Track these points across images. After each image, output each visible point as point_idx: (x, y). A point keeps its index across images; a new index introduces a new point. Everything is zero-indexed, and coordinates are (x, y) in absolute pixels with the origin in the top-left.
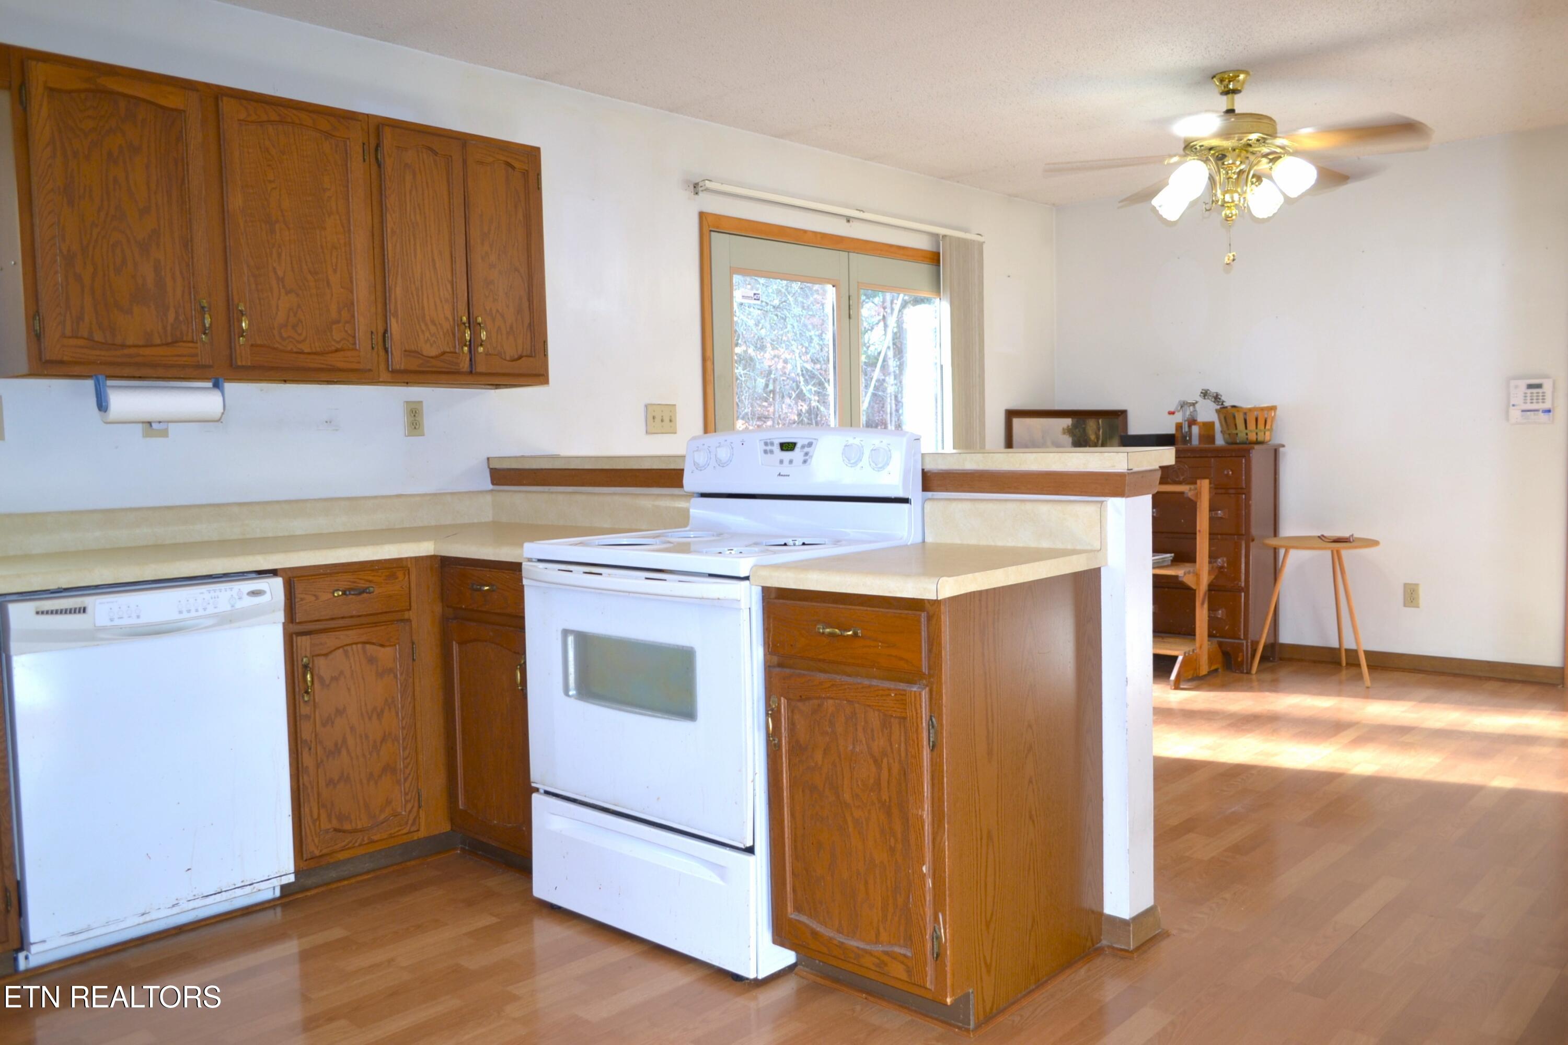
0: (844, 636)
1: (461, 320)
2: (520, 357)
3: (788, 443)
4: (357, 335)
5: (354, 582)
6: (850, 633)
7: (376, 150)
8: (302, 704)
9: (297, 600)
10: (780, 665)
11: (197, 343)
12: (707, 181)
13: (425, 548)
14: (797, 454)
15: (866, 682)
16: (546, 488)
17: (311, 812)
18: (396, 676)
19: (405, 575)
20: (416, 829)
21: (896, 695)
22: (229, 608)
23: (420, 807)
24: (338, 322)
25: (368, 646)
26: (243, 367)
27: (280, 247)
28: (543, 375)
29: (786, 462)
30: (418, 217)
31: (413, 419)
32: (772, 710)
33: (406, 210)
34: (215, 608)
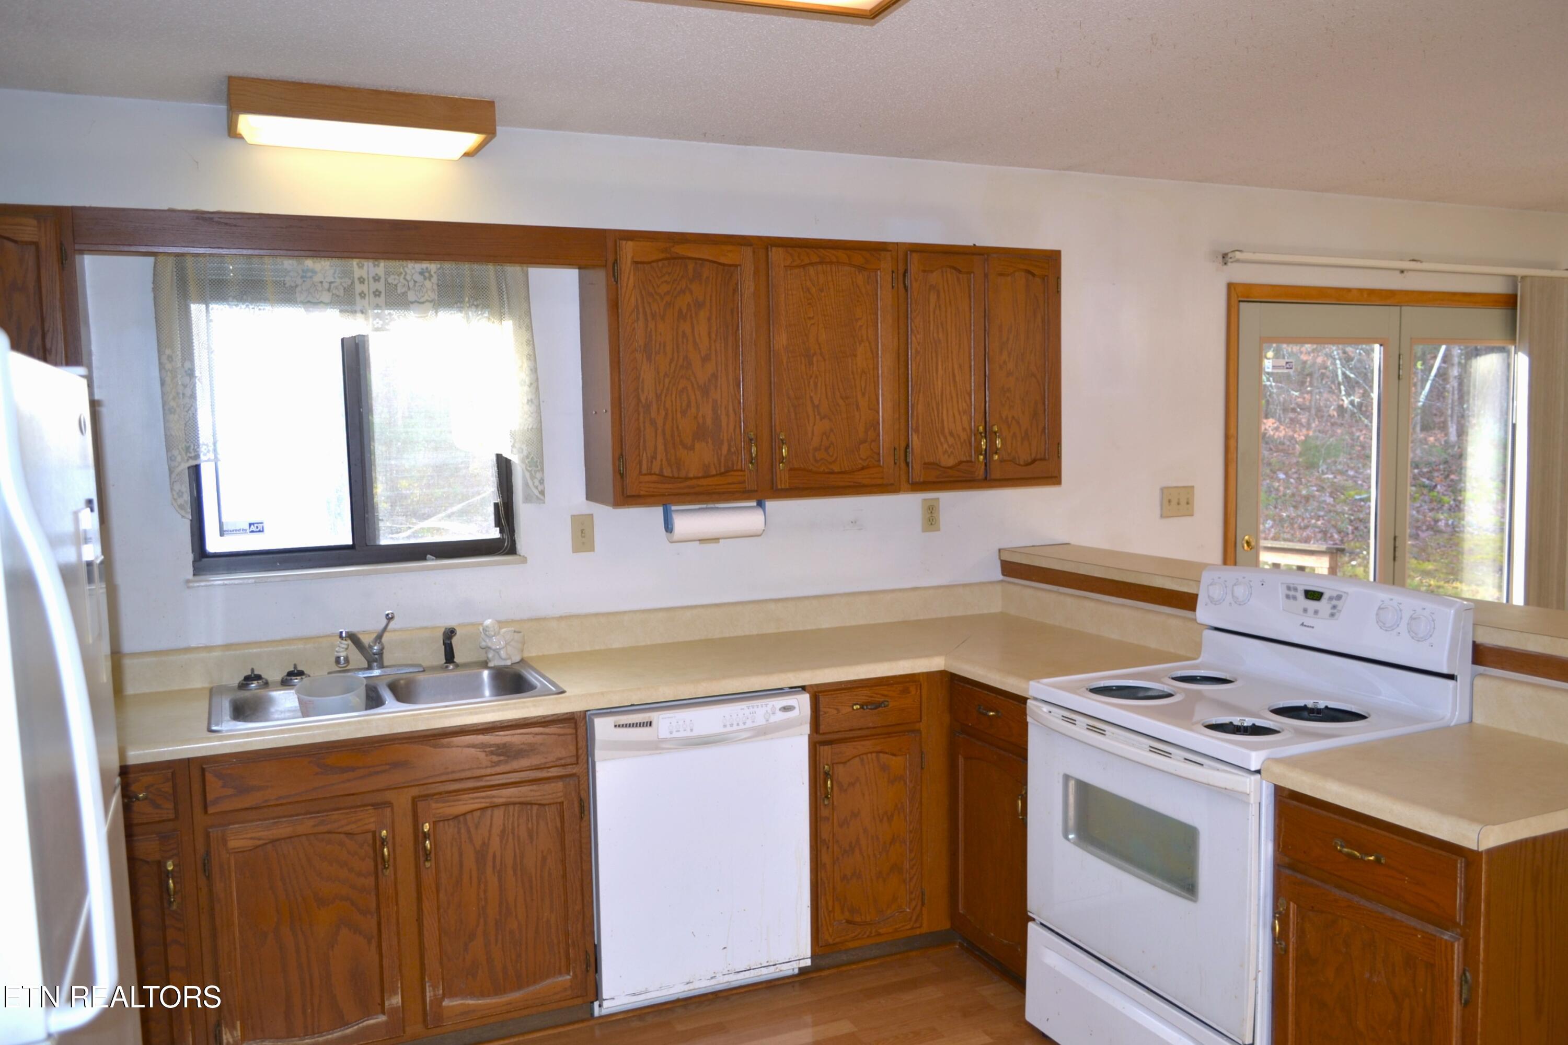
0: (1364, 861)
1: (978, 430)
2: (1034, 461)
3: (1314, 592)
4: (881, 452)
5: (871, 697)
6: (1372, 858)
7: (904, 276)
8: (822, 807)
9: (821, 713)
10: (1291, 867)
11: (745, 471)
12: (1237, 253)
13: (935, 664)
14: (1323, 605)
15: (1389, 913)
16: (1055, 588)
17: (827, 903)
18: (905, 783)
19: (917, 689)
20: (918, 926)
21: (1423, 937)
22: (764, 722)
23: (923, 904)
24: (865, 441)
25: (881, 755)
26: (782, 489)
27: (816, 377)
28: (1056, 477)
29: (1311, 612)
30: (941, 335)
31: (930, 515)
32: (1280, 913)
33: (929, 329)
34: (753, 722)
